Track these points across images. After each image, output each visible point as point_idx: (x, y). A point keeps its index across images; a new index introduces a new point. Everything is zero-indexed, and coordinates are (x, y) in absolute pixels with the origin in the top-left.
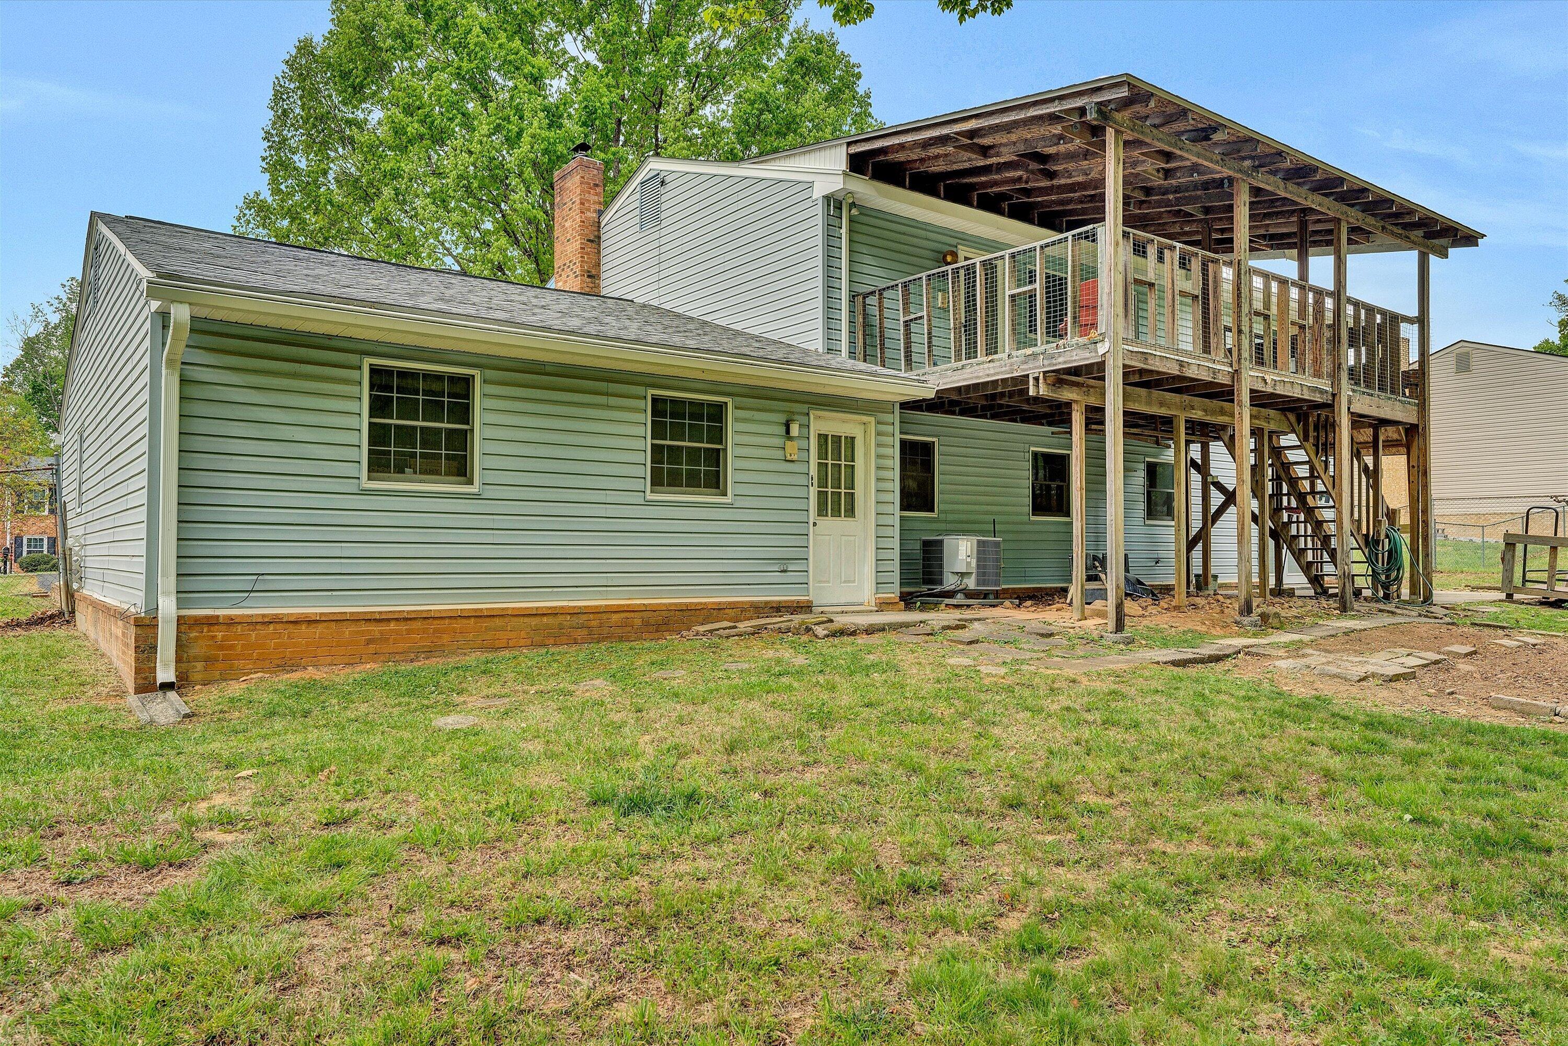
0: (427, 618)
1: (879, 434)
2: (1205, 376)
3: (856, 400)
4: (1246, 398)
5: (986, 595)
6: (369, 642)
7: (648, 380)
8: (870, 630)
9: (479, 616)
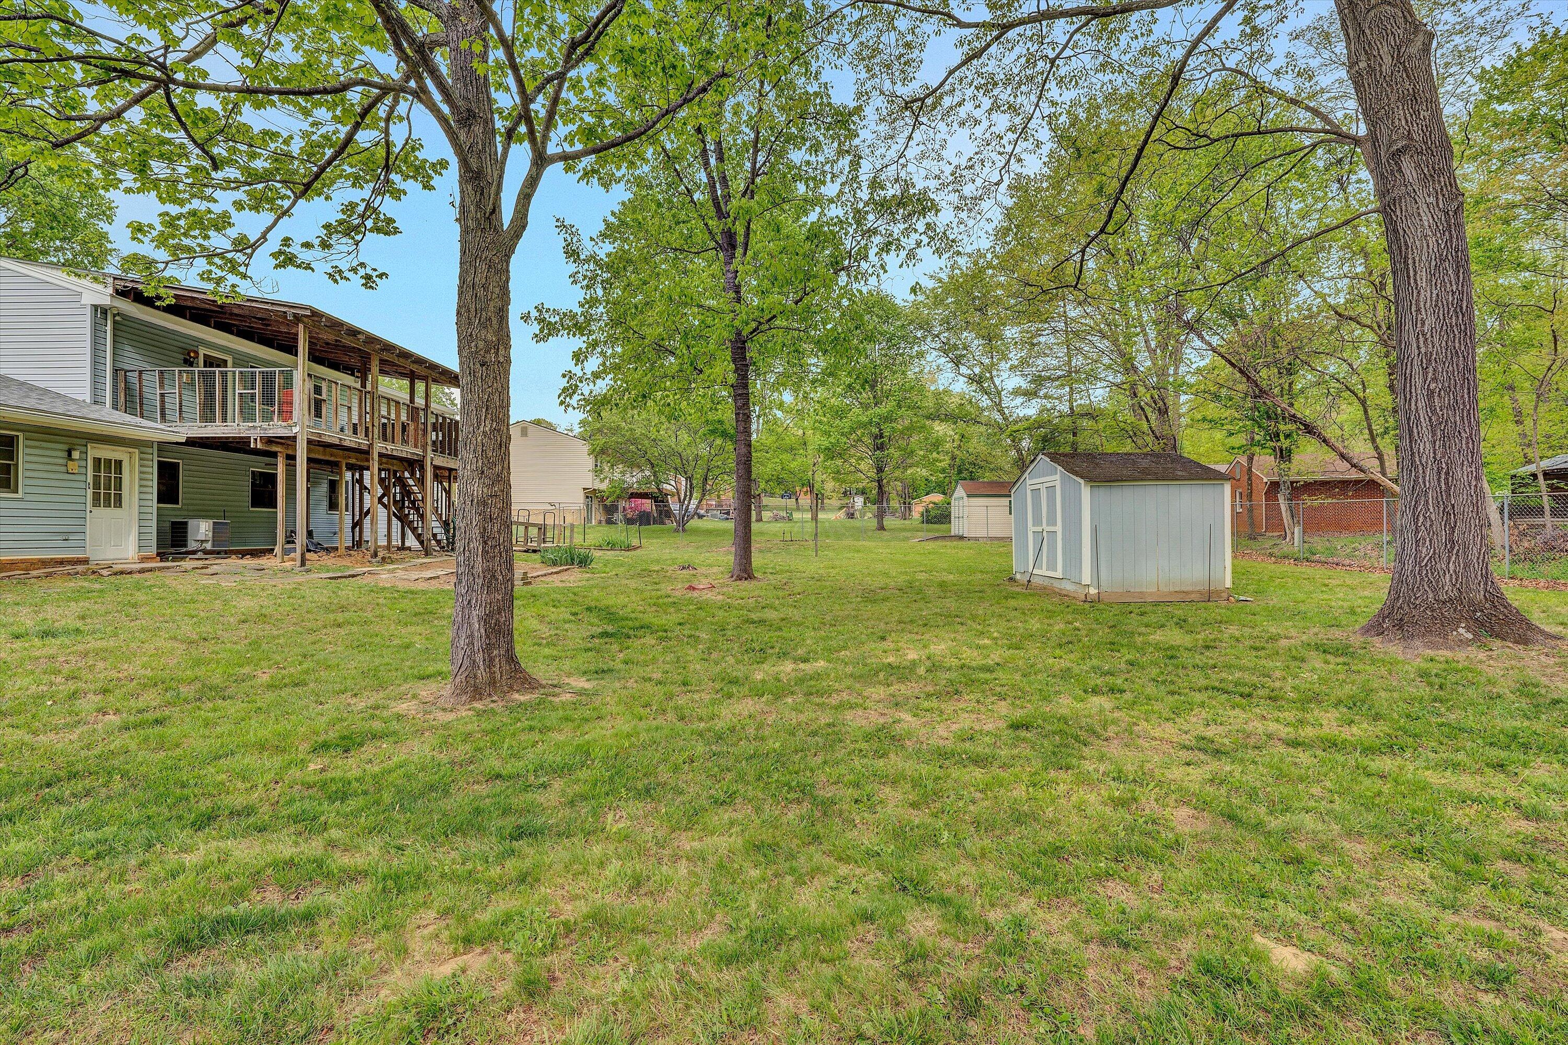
1: (141, 459)
2: (353, 445)
3: (124, 439)
4: (376, 457)
5: (219, 553)
8: (142, 571)
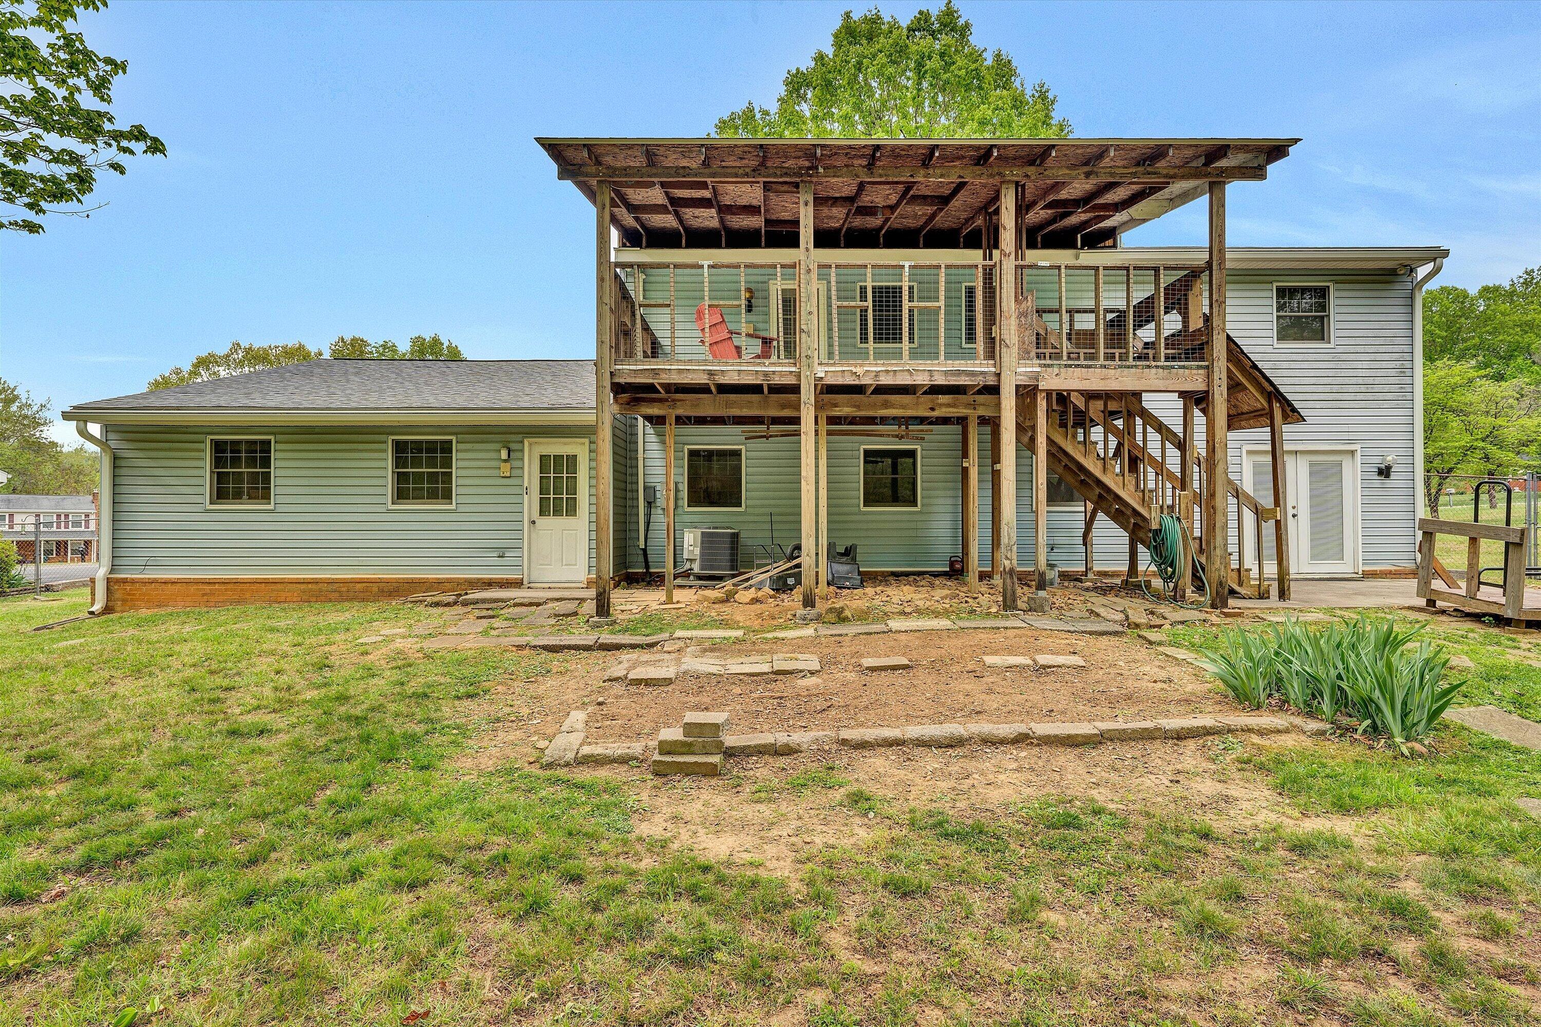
0: (236, 582)
1: (590, 451)
4: (807, 395)
6: (204, 595)
7: (388, 430)
9: (266, 582)
